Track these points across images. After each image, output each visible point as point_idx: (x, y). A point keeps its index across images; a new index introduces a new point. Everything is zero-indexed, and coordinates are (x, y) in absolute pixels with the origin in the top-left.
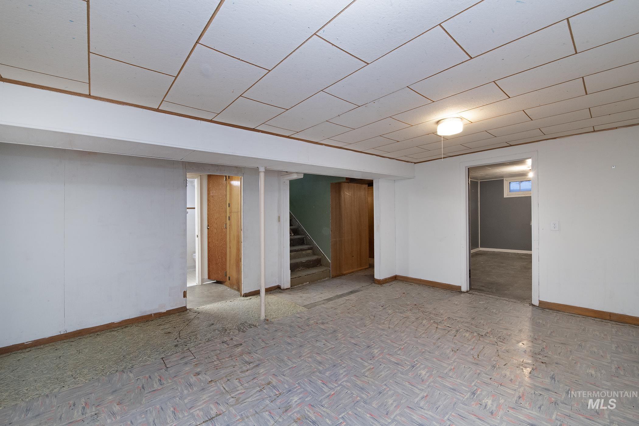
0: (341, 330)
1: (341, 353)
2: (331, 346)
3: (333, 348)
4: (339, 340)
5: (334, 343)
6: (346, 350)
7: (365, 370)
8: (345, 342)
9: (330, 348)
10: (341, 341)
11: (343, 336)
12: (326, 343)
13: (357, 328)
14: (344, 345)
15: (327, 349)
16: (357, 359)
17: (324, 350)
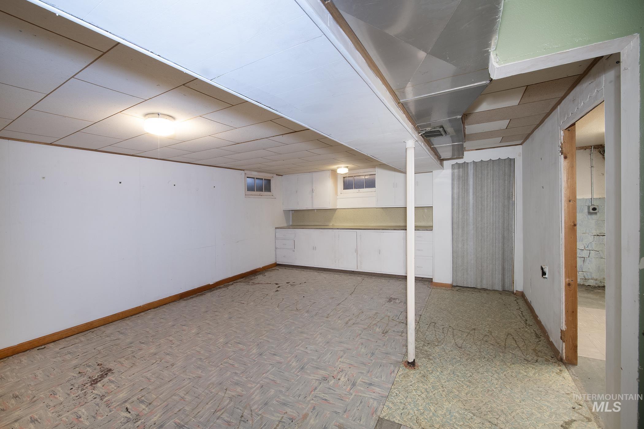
0: (295, 371)
1: (288, 343)
2: (299, 348)
3: (296, 346)
4: (294, 356)
5: (297, 351)
6: (283, 346)
7: (266, 334)
8: (286, 355)
9: (299, 345)
10: (291, 356)
11: (291, 363)
12: (305, 349)
13: (274, 381)
14: (286, 351)
15: (301, 344)
16: (272, 341)
17: (304, 343)
